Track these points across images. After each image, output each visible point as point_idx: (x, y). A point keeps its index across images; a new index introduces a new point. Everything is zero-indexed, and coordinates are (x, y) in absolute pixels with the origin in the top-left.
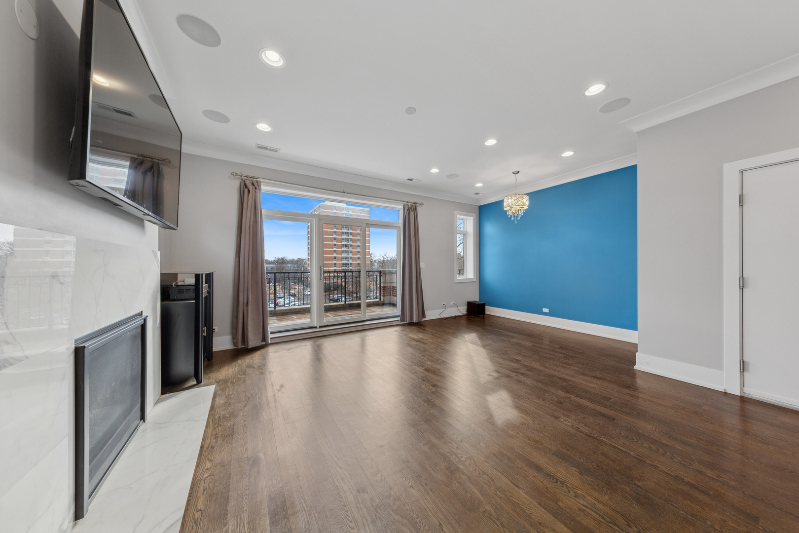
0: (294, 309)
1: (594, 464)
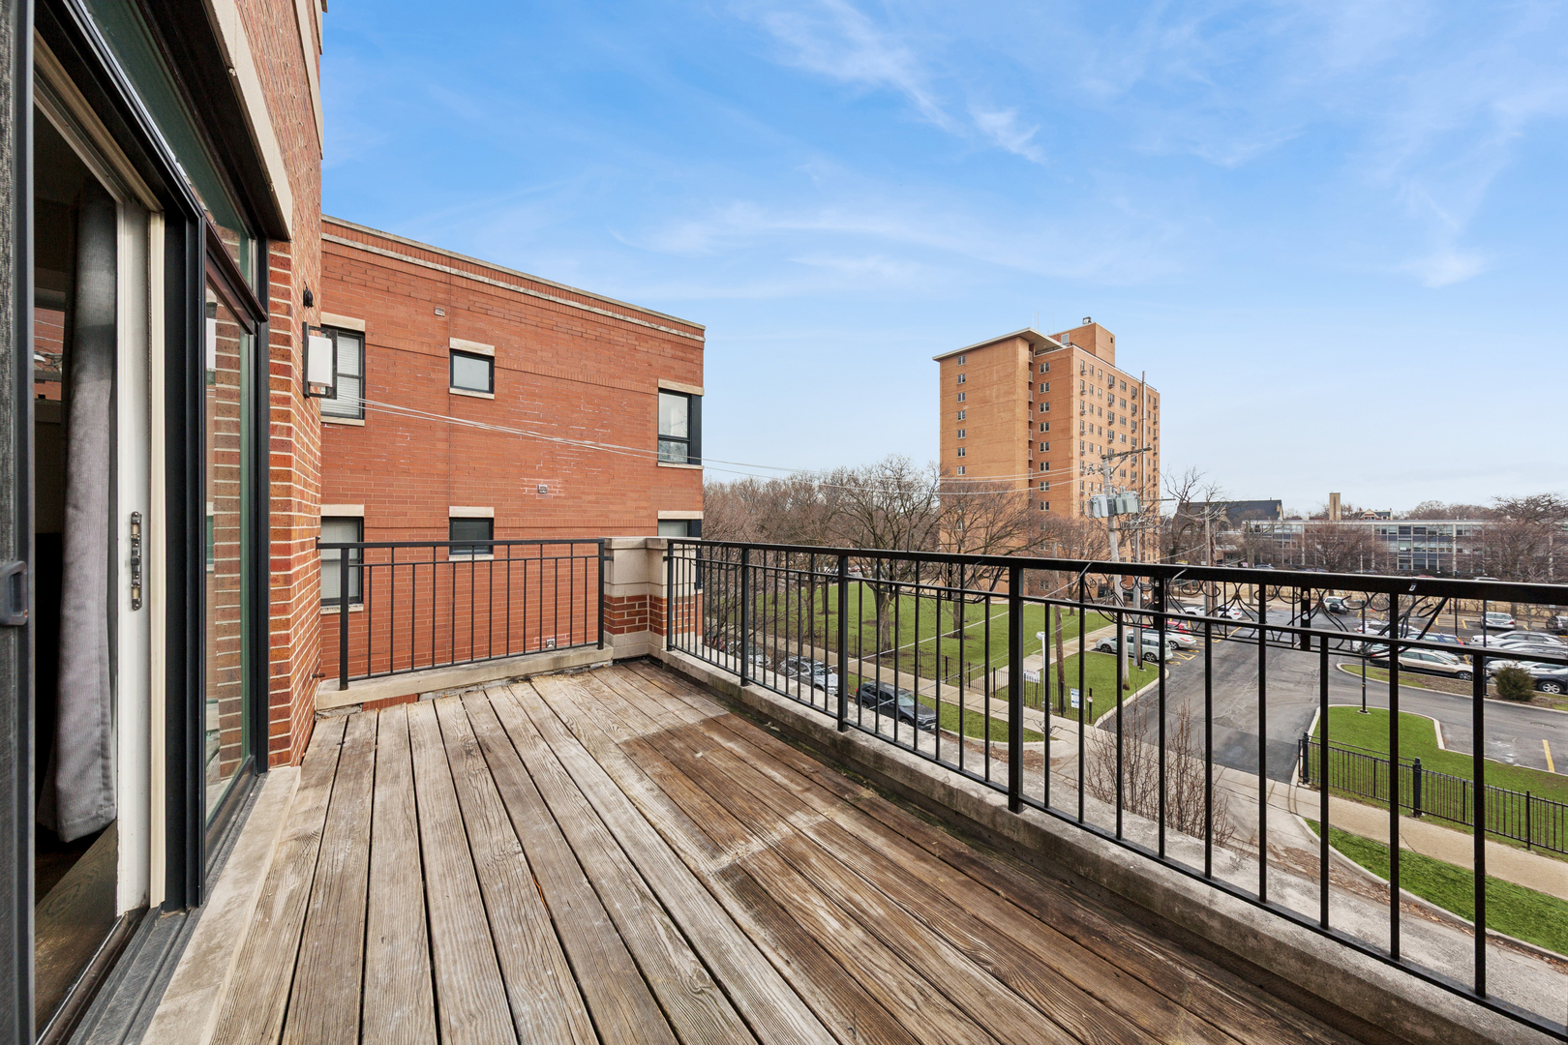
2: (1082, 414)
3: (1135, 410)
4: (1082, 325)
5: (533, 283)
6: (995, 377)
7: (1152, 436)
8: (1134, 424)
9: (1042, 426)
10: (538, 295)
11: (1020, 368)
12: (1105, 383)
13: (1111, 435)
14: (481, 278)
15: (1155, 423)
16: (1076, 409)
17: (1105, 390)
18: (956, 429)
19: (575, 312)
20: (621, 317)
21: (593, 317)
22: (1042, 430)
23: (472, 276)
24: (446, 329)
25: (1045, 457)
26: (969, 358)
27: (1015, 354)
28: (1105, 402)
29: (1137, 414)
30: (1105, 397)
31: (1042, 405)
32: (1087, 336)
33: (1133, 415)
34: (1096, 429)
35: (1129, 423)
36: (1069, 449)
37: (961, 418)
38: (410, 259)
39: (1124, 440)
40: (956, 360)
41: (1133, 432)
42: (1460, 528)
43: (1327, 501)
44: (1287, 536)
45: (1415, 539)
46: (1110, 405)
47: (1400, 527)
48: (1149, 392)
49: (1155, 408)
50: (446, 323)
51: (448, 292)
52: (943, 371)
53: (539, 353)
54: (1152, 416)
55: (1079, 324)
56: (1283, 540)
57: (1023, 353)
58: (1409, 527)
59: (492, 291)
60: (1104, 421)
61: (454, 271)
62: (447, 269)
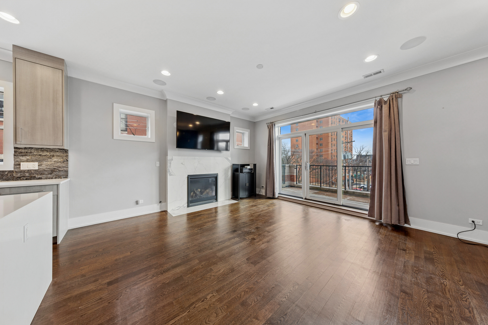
0: (332, 189)
1: (167, 293)
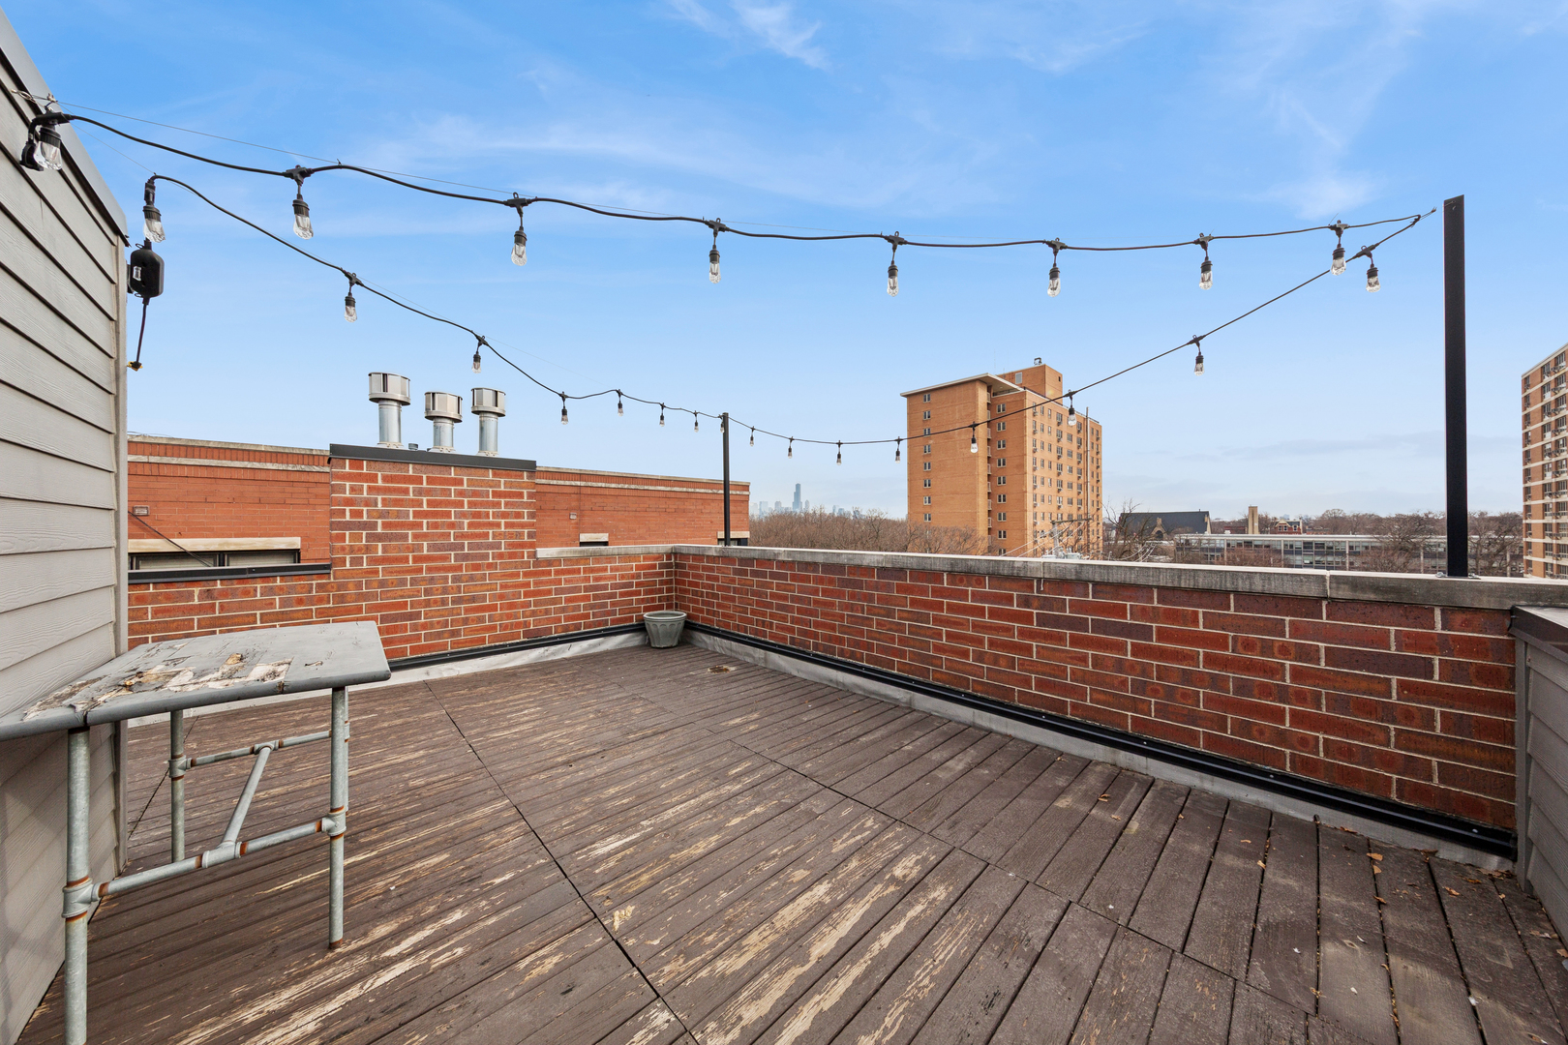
2: (1034, 451)
3: (1080, 442)
4: (1032, 365)
5: (633, 479)
6: (957, 416)
7: (1095, 465)
8: (1080, 456)
9: (999, 461)
10: (637, 487)
11: (980, 409)
12: (1054, 421)
13: (1060, 467)
14: (600, 485)
15: (1098, 453)
16: (1029, 447)
17: (1054, 427)
18: (921, 461)
19: (661, 494)
20: (692, 490)
21: (673, 495)
22: (999, 465)
23: (595, 484)
24: (577, 528)
25: (1001, 491)
26: (934, 396)
27: (975, 396)
28: (1054, 438)
29: (1082, 447)
30: (1054, 434)
31: (999, 442)
32: (1037, 376)
33: (1079, 447)
34: (1046, 464)
35: (1075, 455)
36: (1023, 483)
37: (927, 451)
38: (555, 482)
39: (1071, 470)
40: (921, 398)
41: (1079, 463)
42: (1351, 544)
43: (1247, 512)
44: (1212, 550)
45: (1317, 554)
46: (1059, 441)
47: (1305, 543)
48: (1093, 425)
49: (1098, 439)
50: (577, 523)
51: (579, 500)
52: (910, 407)
53: (637, 532)
54: (1095, 446)
55: (1030, 364)
56: (1209, 554)
57: (983, 395)
58: (1311, 543)
59: (607, 492)
60: (1053, 455)
61: (583, 484)
62: (578, 483)
